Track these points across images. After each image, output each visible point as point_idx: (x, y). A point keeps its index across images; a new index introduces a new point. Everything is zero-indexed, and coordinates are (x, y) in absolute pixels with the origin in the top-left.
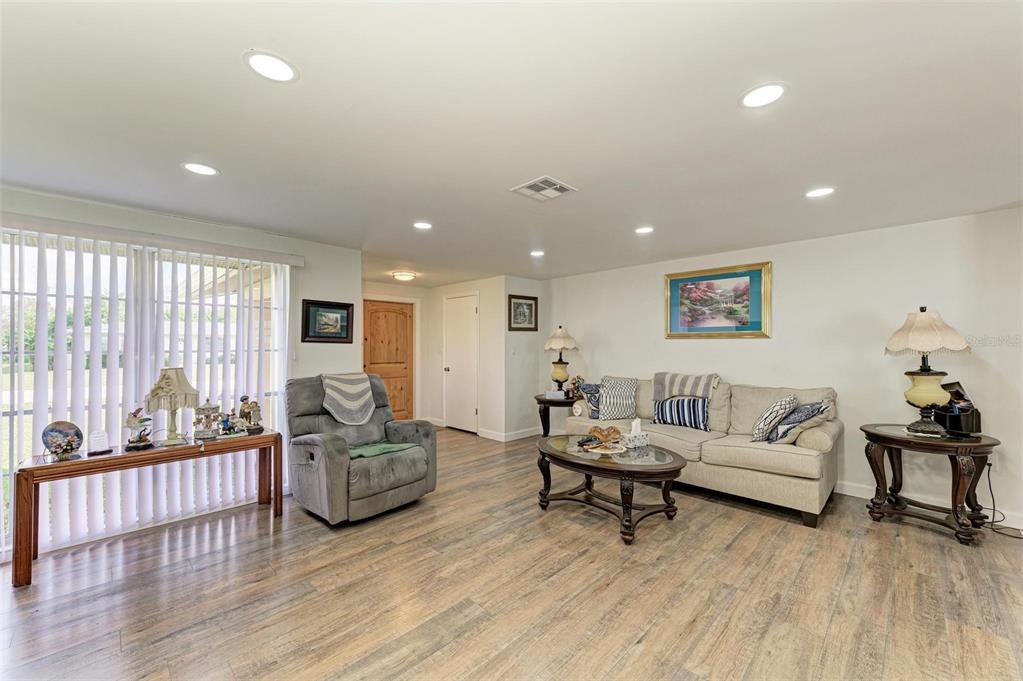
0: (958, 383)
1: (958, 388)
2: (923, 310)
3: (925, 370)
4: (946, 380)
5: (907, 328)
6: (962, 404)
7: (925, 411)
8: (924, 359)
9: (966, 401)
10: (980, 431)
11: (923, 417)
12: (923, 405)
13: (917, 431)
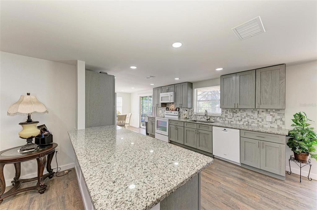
0: (44, 125)
1: (44, 127)
2: (28, 94)
3: (29, 121)
4: (38, 125)
5: (19, 102)
6: (46, 133)
7: (29, 139)
8: (29, 117)
9: (47, 131)
10: (52, 142)
11: (28, 142)
12: (28, 137)
13: (24, 150)
